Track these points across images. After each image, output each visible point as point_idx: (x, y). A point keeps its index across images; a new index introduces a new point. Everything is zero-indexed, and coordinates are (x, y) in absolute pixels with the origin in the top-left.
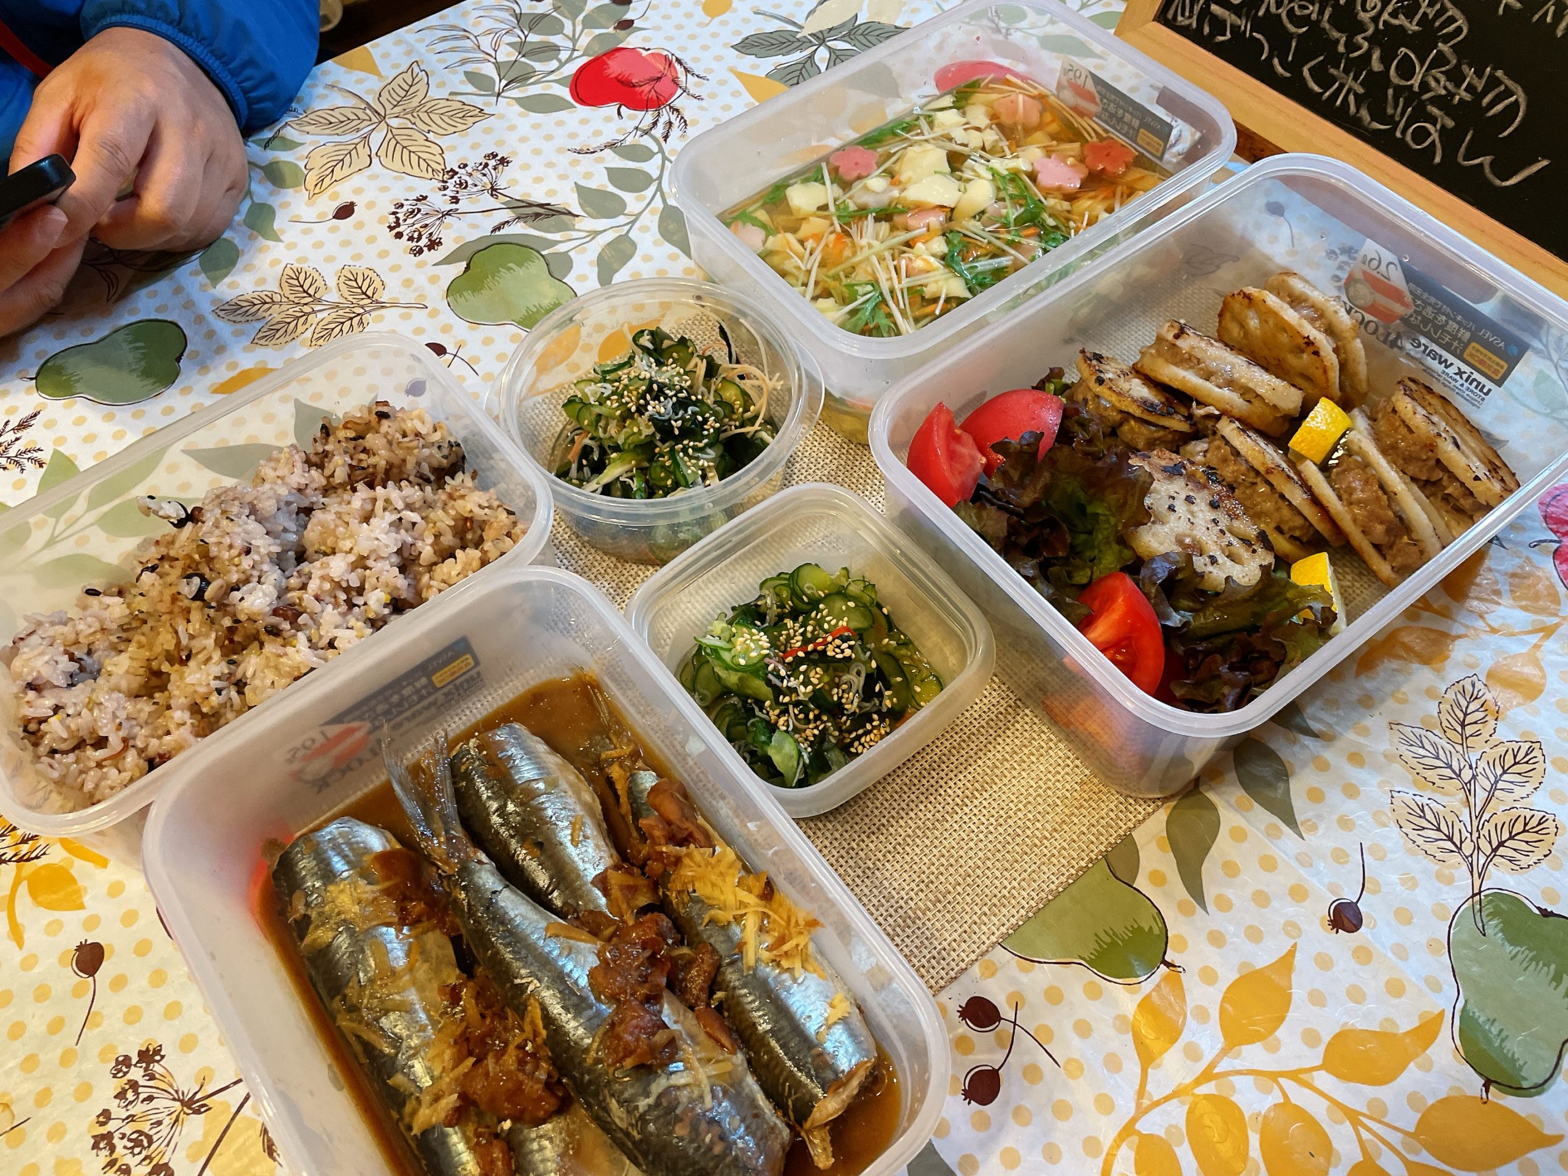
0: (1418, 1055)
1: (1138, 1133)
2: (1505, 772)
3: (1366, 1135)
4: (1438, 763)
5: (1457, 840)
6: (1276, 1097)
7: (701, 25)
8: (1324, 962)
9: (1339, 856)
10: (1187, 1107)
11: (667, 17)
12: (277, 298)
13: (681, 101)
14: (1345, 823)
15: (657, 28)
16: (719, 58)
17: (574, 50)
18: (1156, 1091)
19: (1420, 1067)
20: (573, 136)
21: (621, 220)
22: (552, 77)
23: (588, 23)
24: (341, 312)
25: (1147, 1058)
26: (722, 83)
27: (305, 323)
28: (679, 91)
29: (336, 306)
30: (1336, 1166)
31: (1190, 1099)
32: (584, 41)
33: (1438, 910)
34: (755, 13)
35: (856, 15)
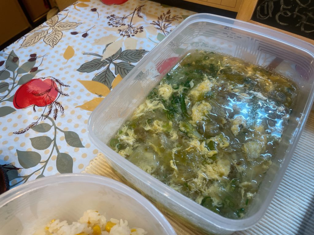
7: (64, 63)
11: (50, 62)
13: (60, 99)
15: (47, 68)
16: (73, 76)
17: (14, 83)
20: (15, 125)
21: (39, 166)
22: (6, 99)
26: (76, 86)
28: (59, 94)
32: (18, 79)
34: (84, 54)
35: (121, 49)
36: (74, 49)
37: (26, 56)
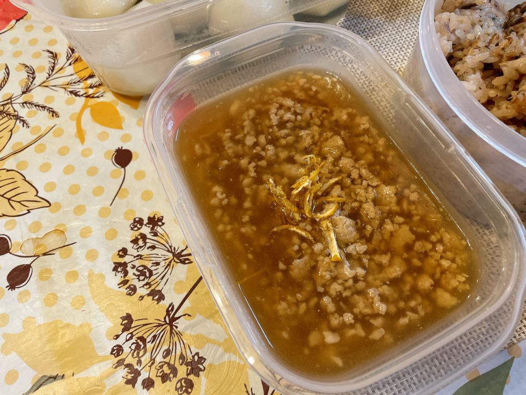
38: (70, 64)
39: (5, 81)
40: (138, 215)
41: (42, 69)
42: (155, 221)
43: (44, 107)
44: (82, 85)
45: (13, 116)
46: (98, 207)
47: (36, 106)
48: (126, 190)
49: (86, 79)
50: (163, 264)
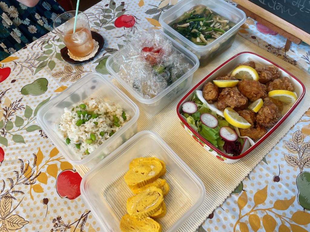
0: (291, 204)
1: (240, 222)
2: (306, 149)
3: (282, 219)
4: (293, 148)
5: (297, 162)
6: (265, 214)
7: (138, 9)
8: (273, 188)
9: (275, 167)
10: (248, 217)
11: (131, 7)
12: (64, 72)
13: (136, 25)
14: (275, 161)
15: (130, 10)
16: (143, 15)
17: (114, 16)
18: (243, 214)
19: (291, 206)
20: (116, 34)
22: (110, 22)
23: (117, 10)
24: (76, 74)
25: (241, 208)
26: (144, 20)
27: (70, 77)
28: (136, 23)
29: (75, 73)
30: (277, 226)
31: (249, 215)
32: (116, 14)
33: (294, 176)
34: (149, 5)
35: (169, 4)
36: (144, 1)
37: (119, 3)
38: (23, 174)
39: (4, 186)
40: (54, 218)
41: (14, 178)
42: (59, 218)
43: (19, 191)
44: (28, 180)
45: (11, 197)
46: (43, 219)
47: (16, 192)
48: (49, 211)
49: (29, 178)
50: (63, 230)
